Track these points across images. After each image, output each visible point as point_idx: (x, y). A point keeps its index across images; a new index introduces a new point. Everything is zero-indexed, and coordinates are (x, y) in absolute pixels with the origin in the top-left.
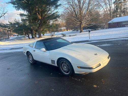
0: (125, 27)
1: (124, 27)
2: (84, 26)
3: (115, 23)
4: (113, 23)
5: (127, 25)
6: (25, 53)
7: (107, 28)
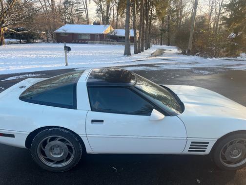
0: (87, 43)
1: (85, 43)
2: (8, 30)
3: (69, 34)
4: (66, 34)
5: (90, 41)
6: (13, 136)
7: (54, 42)
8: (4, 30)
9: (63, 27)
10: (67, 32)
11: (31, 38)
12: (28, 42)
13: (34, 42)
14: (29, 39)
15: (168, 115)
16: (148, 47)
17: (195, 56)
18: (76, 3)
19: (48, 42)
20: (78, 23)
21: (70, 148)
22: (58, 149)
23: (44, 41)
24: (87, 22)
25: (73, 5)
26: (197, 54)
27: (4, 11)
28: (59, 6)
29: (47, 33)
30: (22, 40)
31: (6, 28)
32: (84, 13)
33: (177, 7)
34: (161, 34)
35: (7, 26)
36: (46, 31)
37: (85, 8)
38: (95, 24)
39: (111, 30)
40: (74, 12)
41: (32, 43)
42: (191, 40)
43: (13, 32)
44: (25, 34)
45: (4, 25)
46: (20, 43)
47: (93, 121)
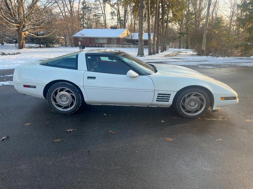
0: (104, 47)
1: (101, 47)
2: (28, 34)
4: (83, 38)
5: (107, 45)
6: (35, 87)
7: (72, 46)
8: (25, 34)
9: (81, 32)
10: (85, 36)
11: (50, 43)
12: (47, 47)
13: (53, 47)
14: (48, 44)
15: (142, 75)
16: (164, 49)
17: (209, 57)
18: (95, 8)
19: (66, 46)
20: (96, 28)
21: (73, 97)
22: (65, 98)
23: (62, 45)
24: (105, 26)
25: (91, 10)
26: (211, 54)
27: (25, 16)
28: (78, 12)
29: (65, 38)
30: (41, 45)
31: (27, 32)
32: (102, 18)
33: (195, 9)
34: (180, 37)
35: (27, 30)
36: (65, 36)
37: (103, 13)
38: (112, 28)
39: (127, 34)
40: (92, 17)
41: (52, 47)
42: (204, 40)
43: (33, 36)
44: (44, 39)
45: (24, 29)
46: (40, 47)
47: (88, 77)
